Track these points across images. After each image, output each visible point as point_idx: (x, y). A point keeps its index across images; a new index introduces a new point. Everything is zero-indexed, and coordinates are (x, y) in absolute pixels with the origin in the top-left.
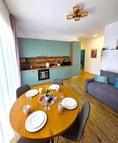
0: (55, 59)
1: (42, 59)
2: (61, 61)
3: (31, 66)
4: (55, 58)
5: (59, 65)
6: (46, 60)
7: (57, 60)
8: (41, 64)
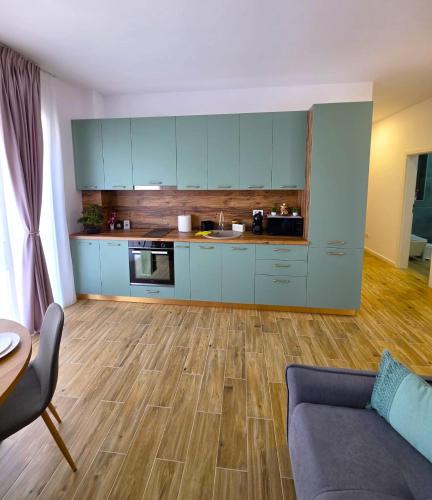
0: (225, 202)
1: (168, 199)
2: (255, 212)
3: (126, 223)
4: (223, 198)
5: (238, 228)
6: (184, 204)
7: (232, 204)
8: (163, 216)
